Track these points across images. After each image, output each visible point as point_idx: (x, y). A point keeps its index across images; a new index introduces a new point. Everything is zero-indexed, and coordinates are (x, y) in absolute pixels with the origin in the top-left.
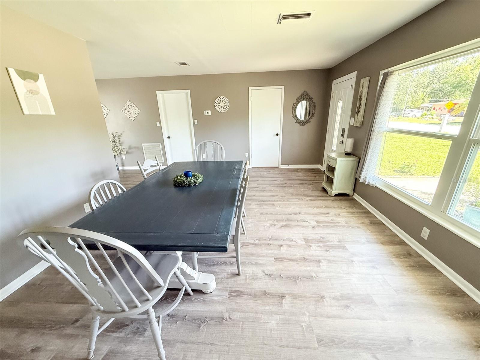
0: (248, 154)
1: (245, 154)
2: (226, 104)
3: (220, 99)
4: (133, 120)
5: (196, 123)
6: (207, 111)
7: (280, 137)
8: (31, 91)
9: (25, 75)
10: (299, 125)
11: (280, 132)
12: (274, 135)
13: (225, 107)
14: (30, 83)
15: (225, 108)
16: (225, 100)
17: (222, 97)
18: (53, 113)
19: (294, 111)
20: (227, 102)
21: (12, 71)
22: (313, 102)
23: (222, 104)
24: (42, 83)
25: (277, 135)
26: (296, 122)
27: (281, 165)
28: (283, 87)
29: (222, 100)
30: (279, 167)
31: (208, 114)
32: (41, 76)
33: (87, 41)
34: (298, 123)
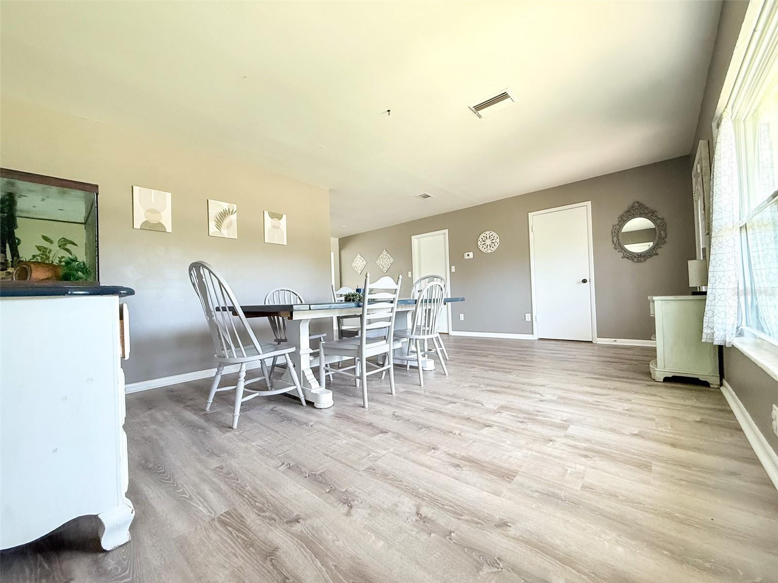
0: (530, 315)
1: (525, 315)
2: (494, 241)
3: (485, 235)
4: (385, 272)
5: (453, 270)
6: (467, 254)
7: (591, 286)
8: (274, 227)
9: (273, 216)
10: (630, 261)
11: (590, 275)
12: (578, 283)
13: (493, 244)
14: (276, 222)
15: (493, 247)
16: (492, 235)
17: (488, 232)
18: (285, 243)
19: (615, 239)
20: (495, 238)
21: (266, 213)
22: (659, 219)
23: (488, 242)
24: (283, 222)
25: (584, 281)
26: (622, 257)
27: (598, 337)
28: (589, 203)
29: (488, 237)
30: (593, 342)
31: (468, 257)
32: (284, 216)
33: (330, 190)
34: (627, 258)
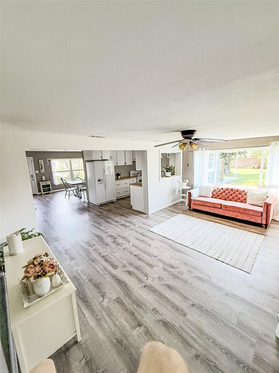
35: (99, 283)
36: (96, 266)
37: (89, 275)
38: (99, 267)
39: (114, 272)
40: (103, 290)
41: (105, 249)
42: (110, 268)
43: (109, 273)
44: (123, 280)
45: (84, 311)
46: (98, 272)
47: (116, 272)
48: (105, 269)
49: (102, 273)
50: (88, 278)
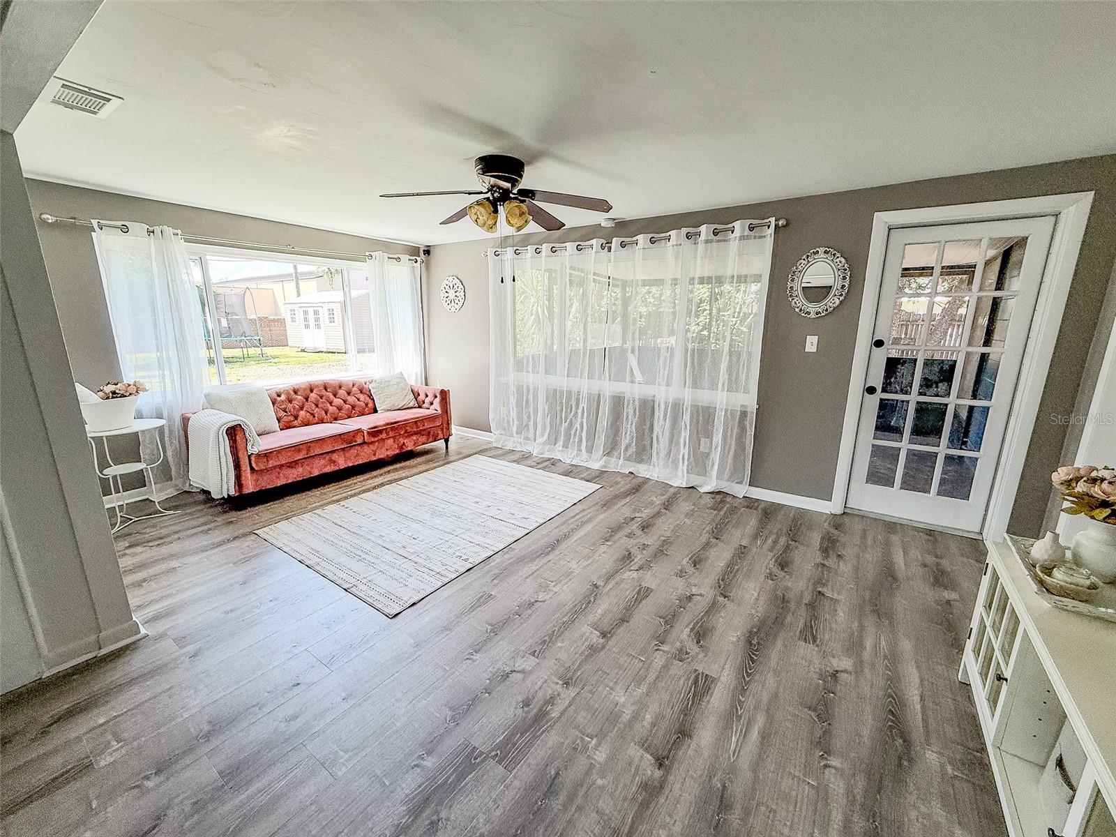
35: (810, 708)
36: (745, 762)
37: (808, 768)
38: (740, 745)
39: (726, 678)
40: (818, 685)
41: (600, 782)
42: (718, 699)
43: (743, 691)
44: (741, 644)
45: (918, 707)
46: (765, 737)
47: (726, 673)
48: (731, 715)
49: (761, 720)
50: (826, 766)
